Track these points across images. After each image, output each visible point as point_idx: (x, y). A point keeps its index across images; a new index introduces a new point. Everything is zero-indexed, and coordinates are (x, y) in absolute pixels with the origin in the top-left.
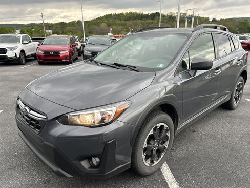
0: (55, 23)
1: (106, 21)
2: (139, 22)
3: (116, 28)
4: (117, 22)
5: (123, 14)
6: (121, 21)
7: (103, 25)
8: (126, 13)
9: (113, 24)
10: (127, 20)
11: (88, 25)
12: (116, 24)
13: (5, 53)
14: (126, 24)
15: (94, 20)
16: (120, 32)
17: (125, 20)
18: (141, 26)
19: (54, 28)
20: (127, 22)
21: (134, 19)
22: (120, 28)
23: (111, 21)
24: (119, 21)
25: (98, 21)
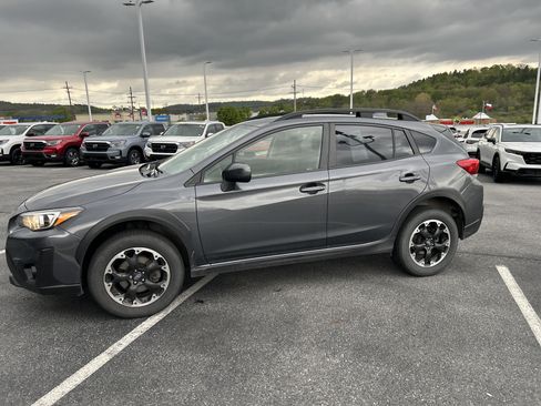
0: (324, 96)
1: (430, 89)
2: (514, 87)
3: (454, 103)
4: (457, 90)
5: (476, 72)
6: (467, 86)
7: (423, 97)
8: (484, 69)
9: (447, 94)
10: (483, 84)
11: (389, 100)
12: (453, 94)
14: (478, 94)
15: (403, 88)
16: (461, 112)
17: (477, 85)
18: (519, 95)
20: (484, 88)
21: (503, 82)
22: (463, 102)
23: (442, 90)
24: (463, 88)
25: (413, 90)
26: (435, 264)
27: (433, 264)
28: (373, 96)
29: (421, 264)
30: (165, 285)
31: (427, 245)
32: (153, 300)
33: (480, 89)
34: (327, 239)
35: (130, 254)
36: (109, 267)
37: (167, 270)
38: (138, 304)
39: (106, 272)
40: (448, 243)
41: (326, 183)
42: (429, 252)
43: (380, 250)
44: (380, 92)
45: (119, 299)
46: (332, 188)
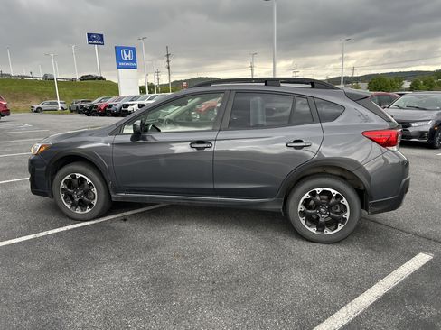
26: (329, 233)
29: (313, 230)
30: (94, 202)
31: (321, 213)
32: (87, 211)
34: (214, 189)
35: (74, 177)
37: (95, 192)
38: (79, 211)
39: (61, 186)
40: (347, 215)
41: (213, 142)
42: (321, 220)
43: (267, 208)
45: (68, 206)
46: (218, 146)
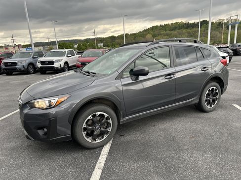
0: (106, 37)
1: (151, 33)
2: (184, 31)
4: (162, 33)
5: (169, 25)
6: (166, 31)
7: (149, 36)
8: (172, 24)
9: (159, 34)
10: (172, 30)
11: (135, 37)
12: (161, 34)
13: (53, 64)
14: (171, 34)
15: (140, 32)
17: (170, 30)
18: (186, 34)
19: (104, 42)
20: (173, 32)
21: (179, 29)
23: (156, 32)
24: (164, 32)
25: (145, 33)
27: (213, 106)
28: (128, 36)
30: (110, 129)
31: (210, 98)
32: (105, 138)
33: (171, 32)
34: (175, 100)
35: (94, 116)
36: (84, 124)
37: (111, 122)
38: (98, 141)
39: (83, 126)
40: (218, 97)
41: (175, 74)
42: (211, 101)
44: (131, 34)
45: (89, 140)
